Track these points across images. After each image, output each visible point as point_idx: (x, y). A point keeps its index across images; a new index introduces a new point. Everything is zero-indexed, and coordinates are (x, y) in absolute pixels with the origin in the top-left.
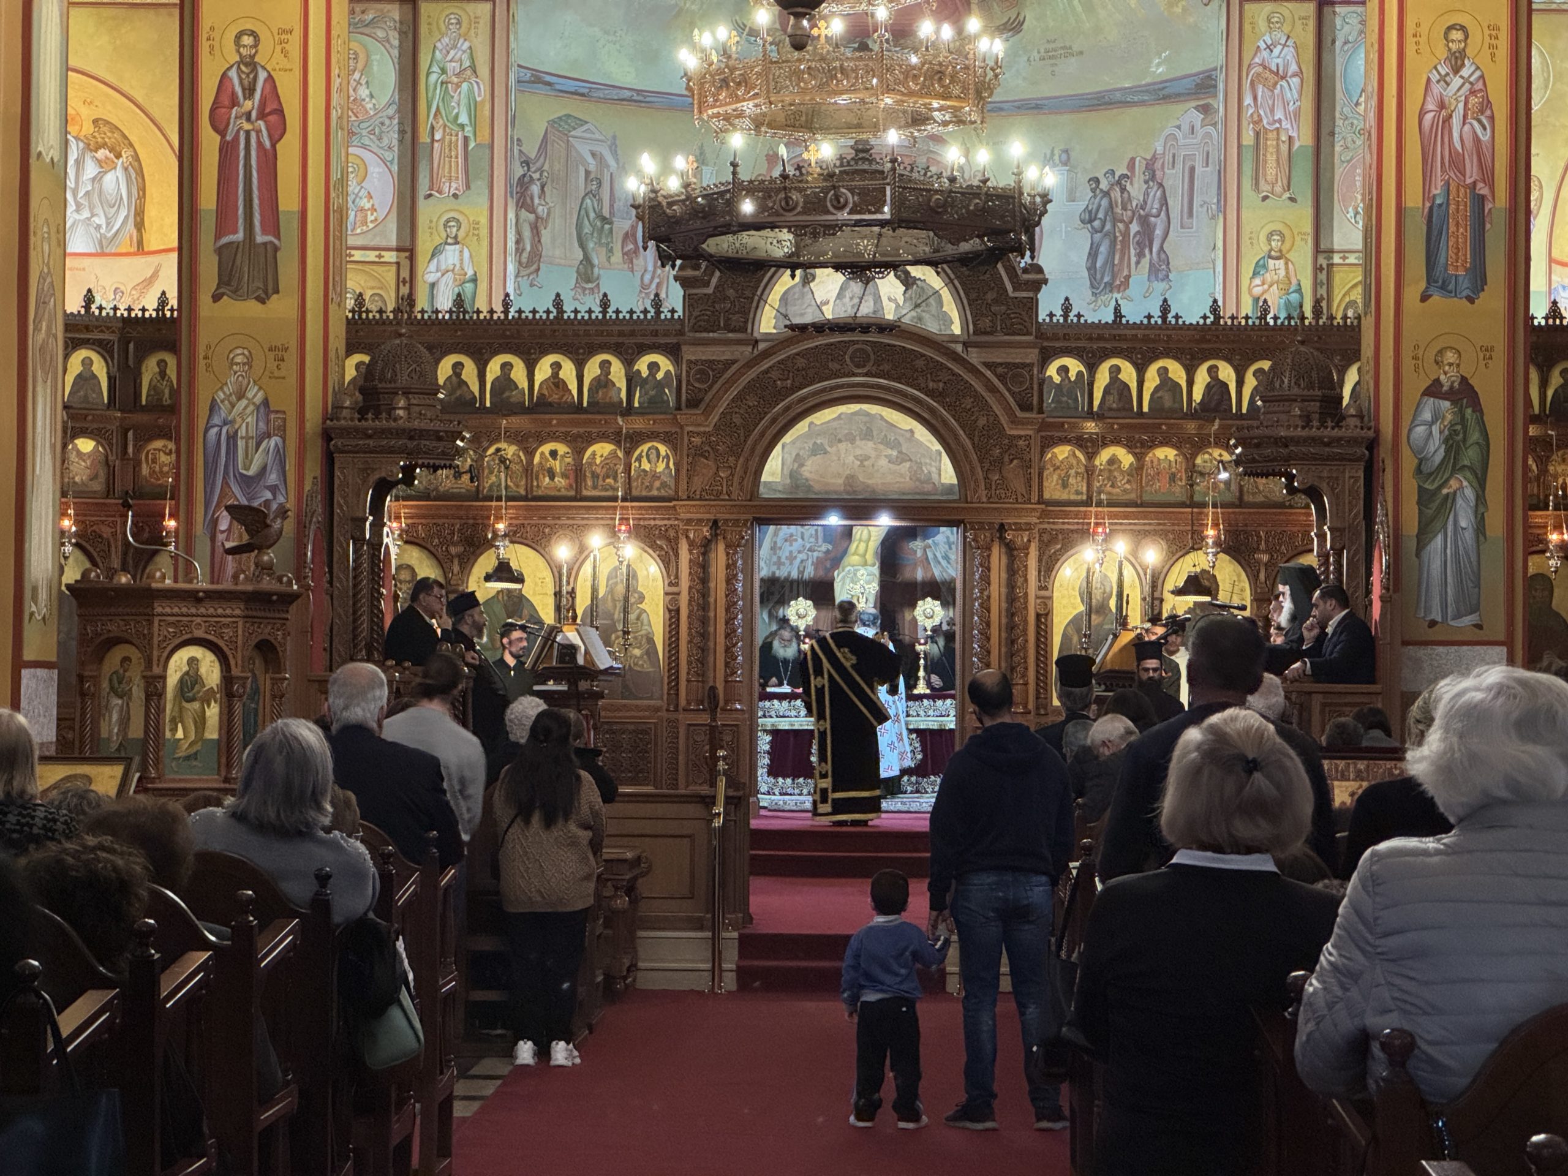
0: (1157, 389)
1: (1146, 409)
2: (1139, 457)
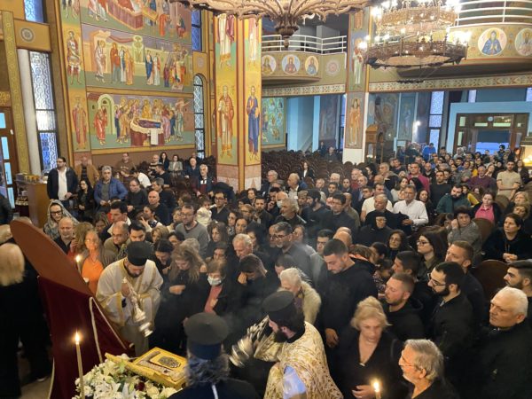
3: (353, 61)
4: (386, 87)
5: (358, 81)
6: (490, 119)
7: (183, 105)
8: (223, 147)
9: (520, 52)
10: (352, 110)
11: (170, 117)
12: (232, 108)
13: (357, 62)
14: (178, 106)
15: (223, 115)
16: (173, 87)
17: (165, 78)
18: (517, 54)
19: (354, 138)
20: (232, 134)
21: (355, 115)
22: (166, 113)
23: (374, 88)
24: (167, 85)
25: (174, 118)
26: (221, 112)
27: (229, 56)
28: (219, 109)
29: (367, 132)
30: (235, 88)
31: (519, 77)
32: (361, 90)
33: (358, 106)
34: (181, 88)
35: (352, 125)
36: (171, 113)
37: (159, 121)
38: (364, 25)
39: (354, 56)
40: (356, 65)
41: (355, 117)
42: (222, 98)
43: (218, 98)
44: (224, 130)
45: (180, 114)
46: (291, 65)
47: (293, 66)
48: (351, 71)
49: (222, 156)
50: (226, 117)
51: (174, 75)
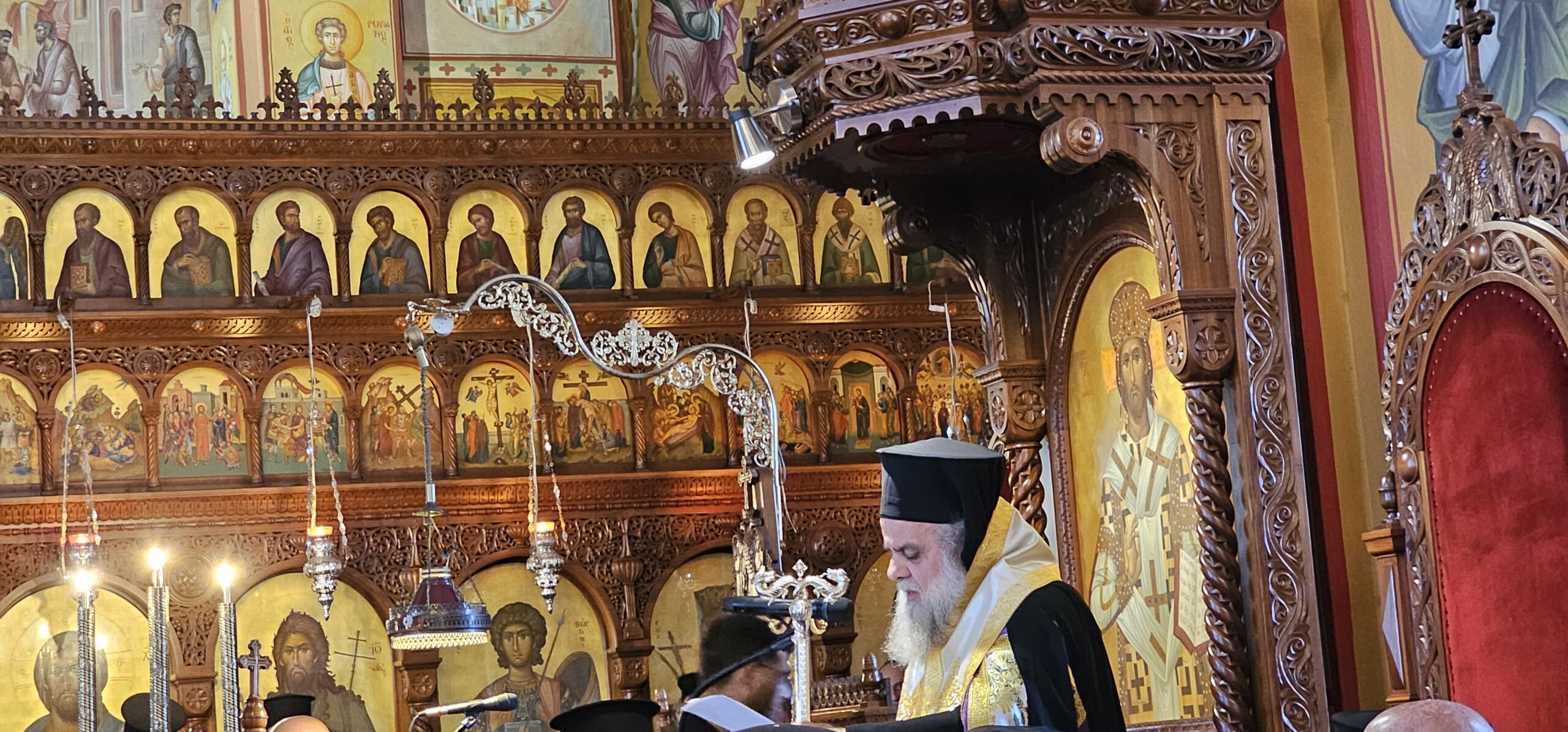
0: (177, 252)
1: (155, 292)
2: (149, 389)
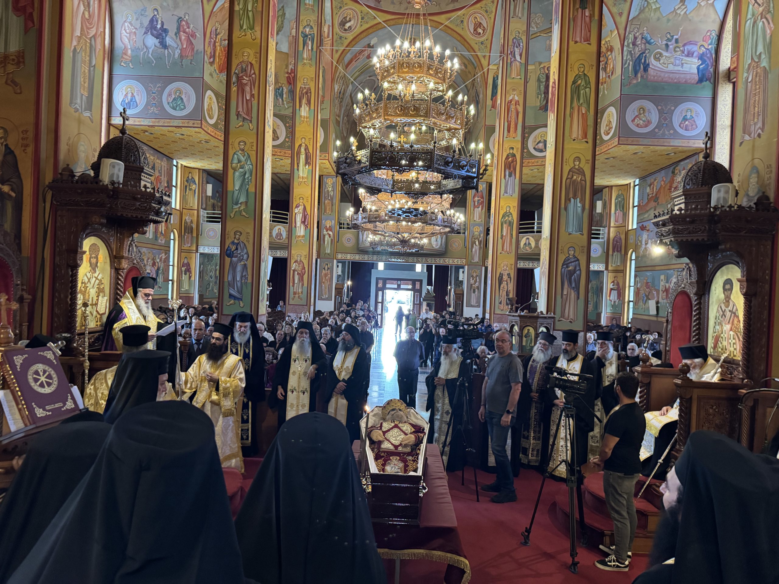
3: (324, 236)
4: (349, 257)
5: (328, 251)
6: (399, 282)
7: (164, 257)
8: (295, 293)
9: (434, 246)
10: (324, 271)
11: (156, 268)
12: (304, 268)
13: (327, 237)
14: (161, 257)
15: (296, 273)
16: (160, 241)
17: (156, 231)
18: (433, 247)
19: (326, 293)
20: (303, 285)
21: (326, 275)
22: (154, 264)
23: (339, 256)
24: (156, 238)
25: (158, 269)
26: (294, 271)
27: (303, 236)
28: (293, 268)
29: (336, 288)
30: (308, 256)
31: (430, 259)
32: (331, 258)
33: (328, 268)
34: (163, 242)
35: (324, 282)
36: (157, 264)
37: (150, 272)
38: (332, 212)
39: (325, 232)
40: (326, 239)
41: (325, 277)
42: (296, 262)
43: (293, 261)
44: (296, 281)
45: (162, 266)
46: (279, 234)
47: (281, 235)
48: (322, 242)
49: (293, 299)
50: (298, 274)
51: (160, 230)
